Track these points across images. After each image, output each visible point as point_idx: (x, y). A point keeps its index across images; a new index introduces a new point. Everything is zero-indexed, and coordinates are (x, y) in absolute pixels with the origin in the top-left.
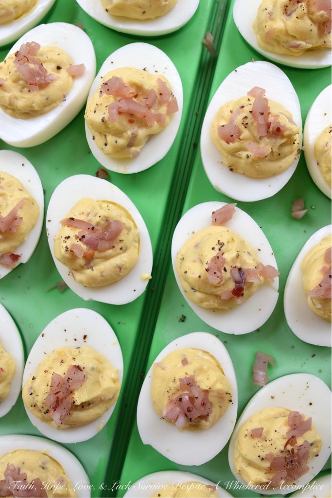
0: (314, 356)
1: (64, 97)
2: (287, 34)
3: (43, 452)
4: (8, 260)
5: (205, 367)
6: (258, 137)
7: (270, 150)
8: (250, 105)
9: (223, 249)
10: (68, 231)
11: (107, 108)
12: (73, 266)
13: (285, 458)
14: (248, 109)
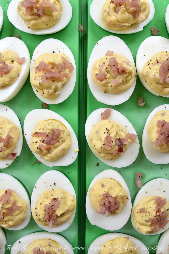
0: (161, 168)
1: (19, 75)
2: (118, 21)
3: (48, 238)
4: (11, 157)
5: (113, 186)
6: (115, 76)
7: (122, 81)
8: (108, 61)
9: (109, 132)
10: (36, 139)
11: (40, 77)
12: (42, 154)
13: (157, 219)
14: (107, 64)
